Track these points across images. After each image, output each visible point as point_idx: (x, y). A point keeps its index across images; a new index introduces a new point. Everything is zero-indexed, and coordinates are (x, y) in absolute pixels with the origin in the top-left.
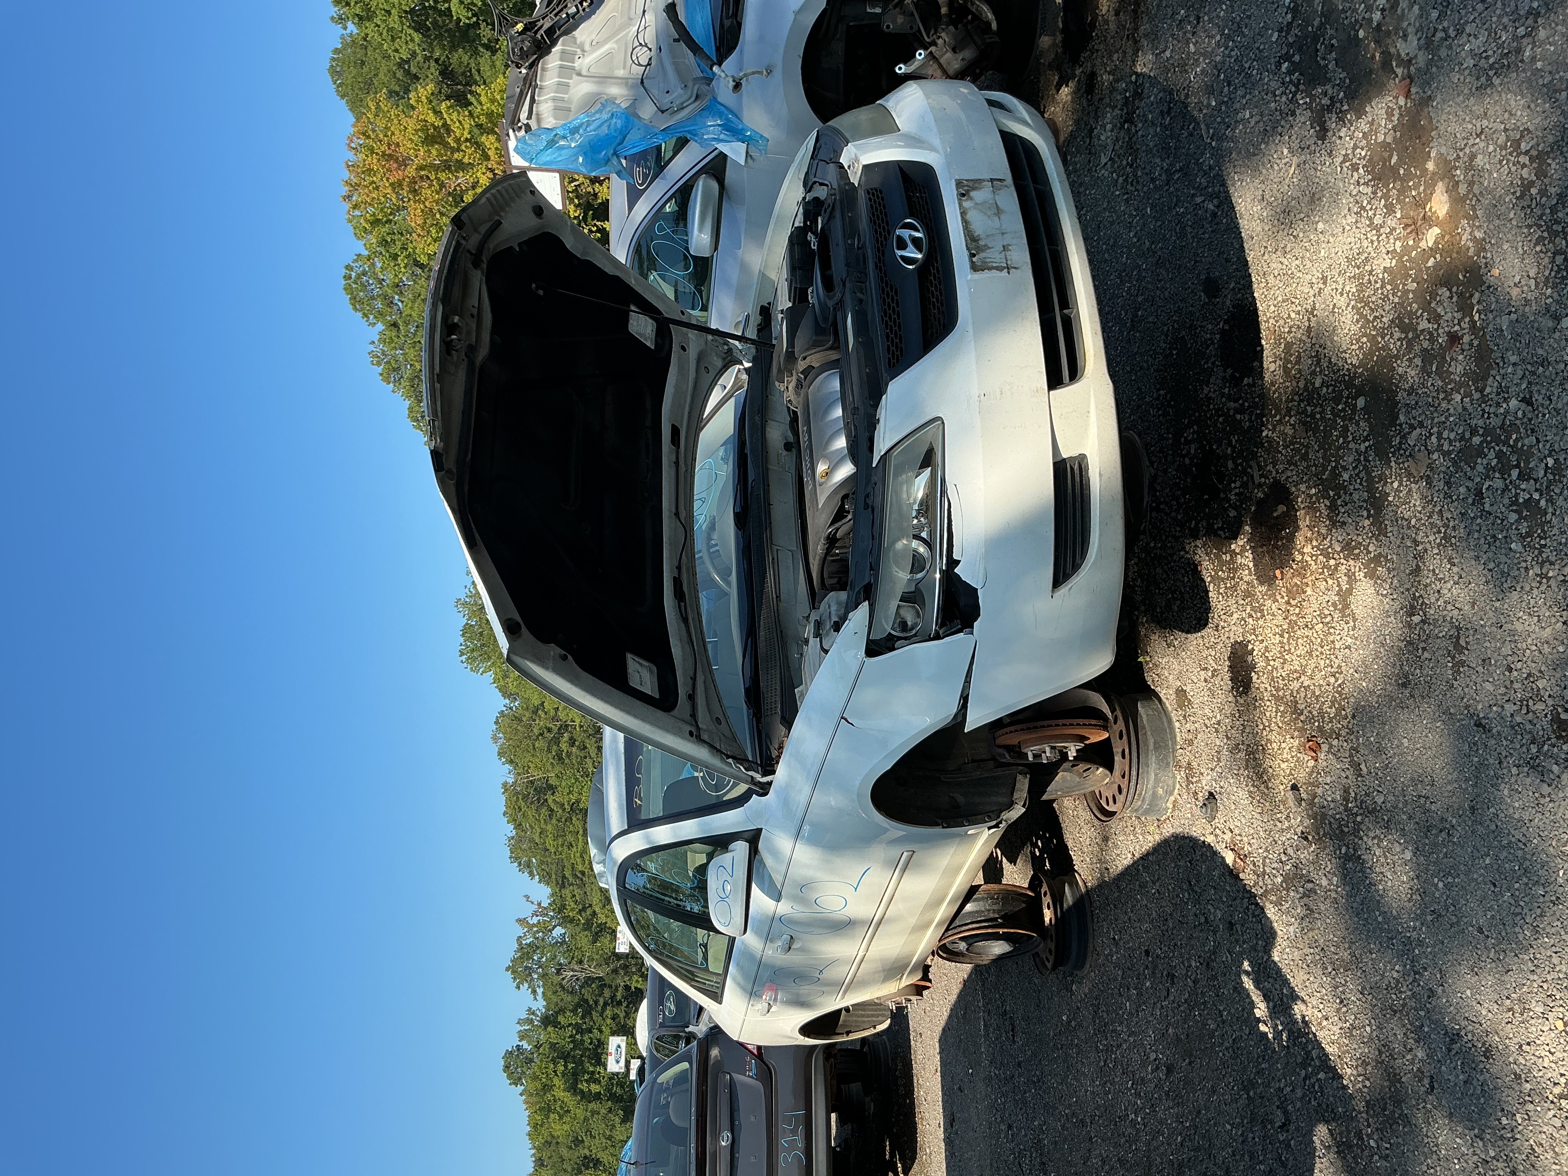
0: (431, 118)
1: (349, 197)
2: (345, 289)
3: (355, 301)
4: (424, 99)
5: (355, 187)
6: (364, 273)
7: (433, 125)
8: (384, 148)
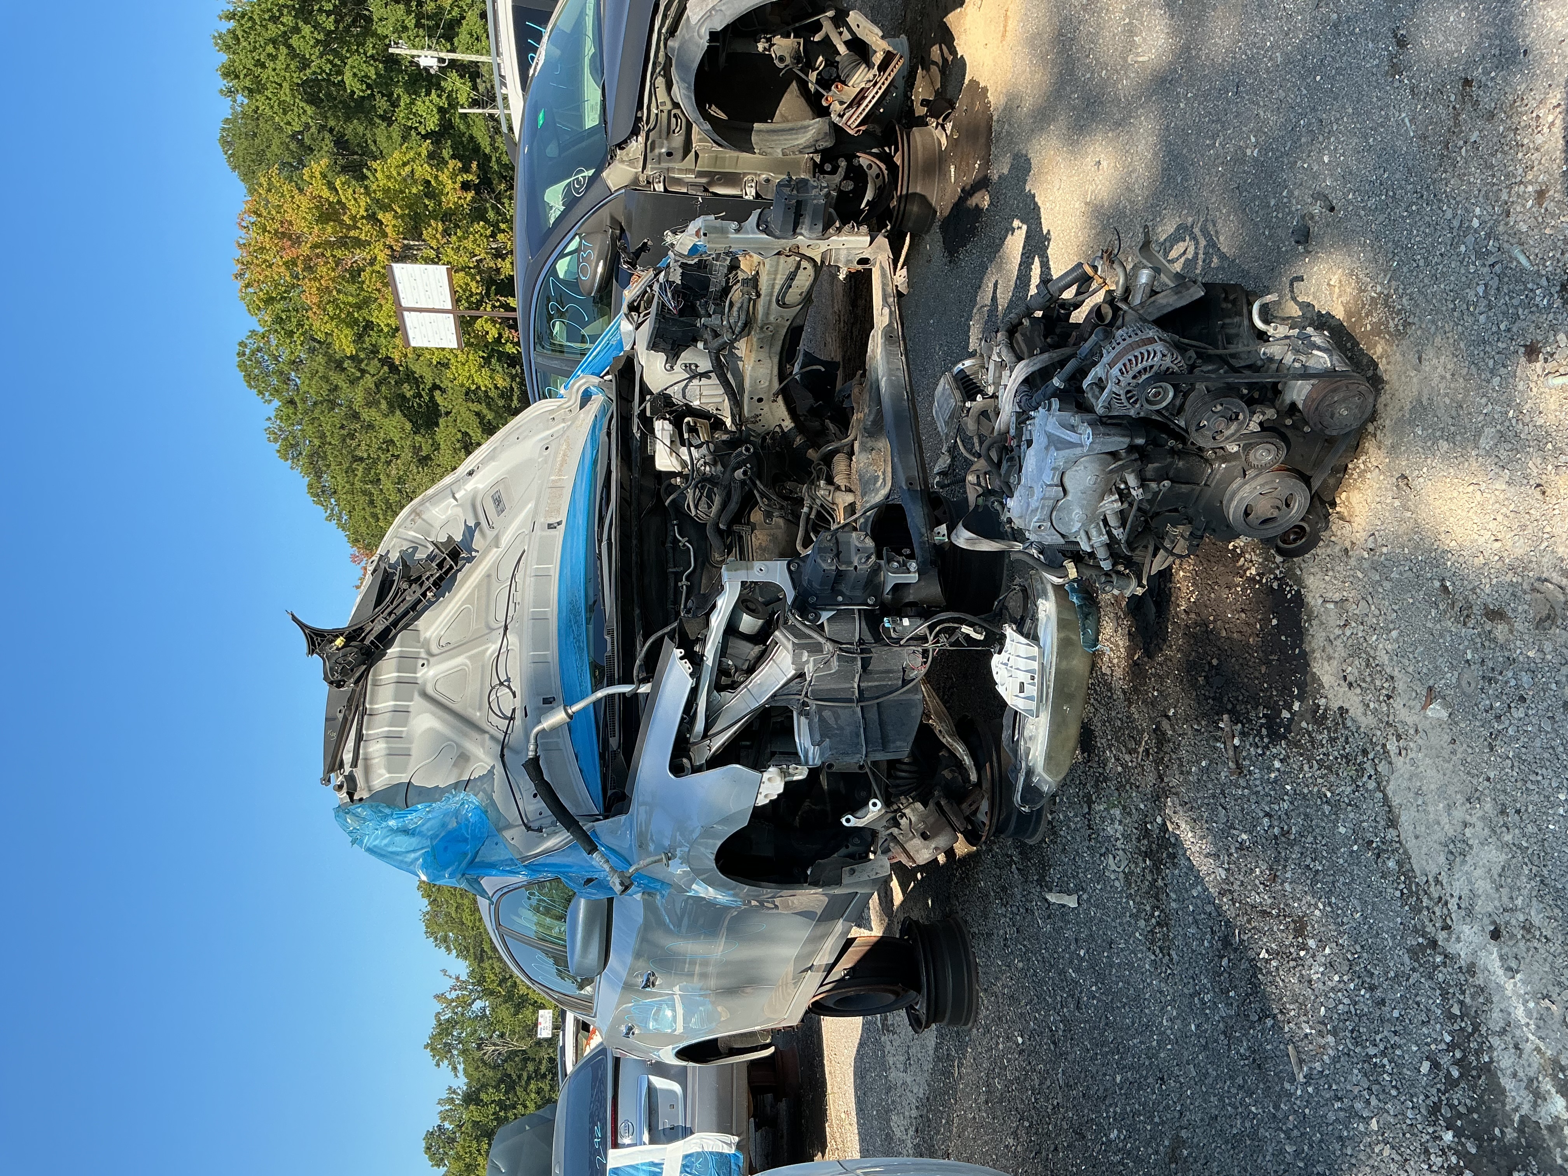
0: (326, 193)
1: (241, 275)
2: (239, 366)
3: (249, 377)
4: (318, 174)
5: (247, 265)
6: (259, 350)
7: (327, 200)
8: (277, 225)
